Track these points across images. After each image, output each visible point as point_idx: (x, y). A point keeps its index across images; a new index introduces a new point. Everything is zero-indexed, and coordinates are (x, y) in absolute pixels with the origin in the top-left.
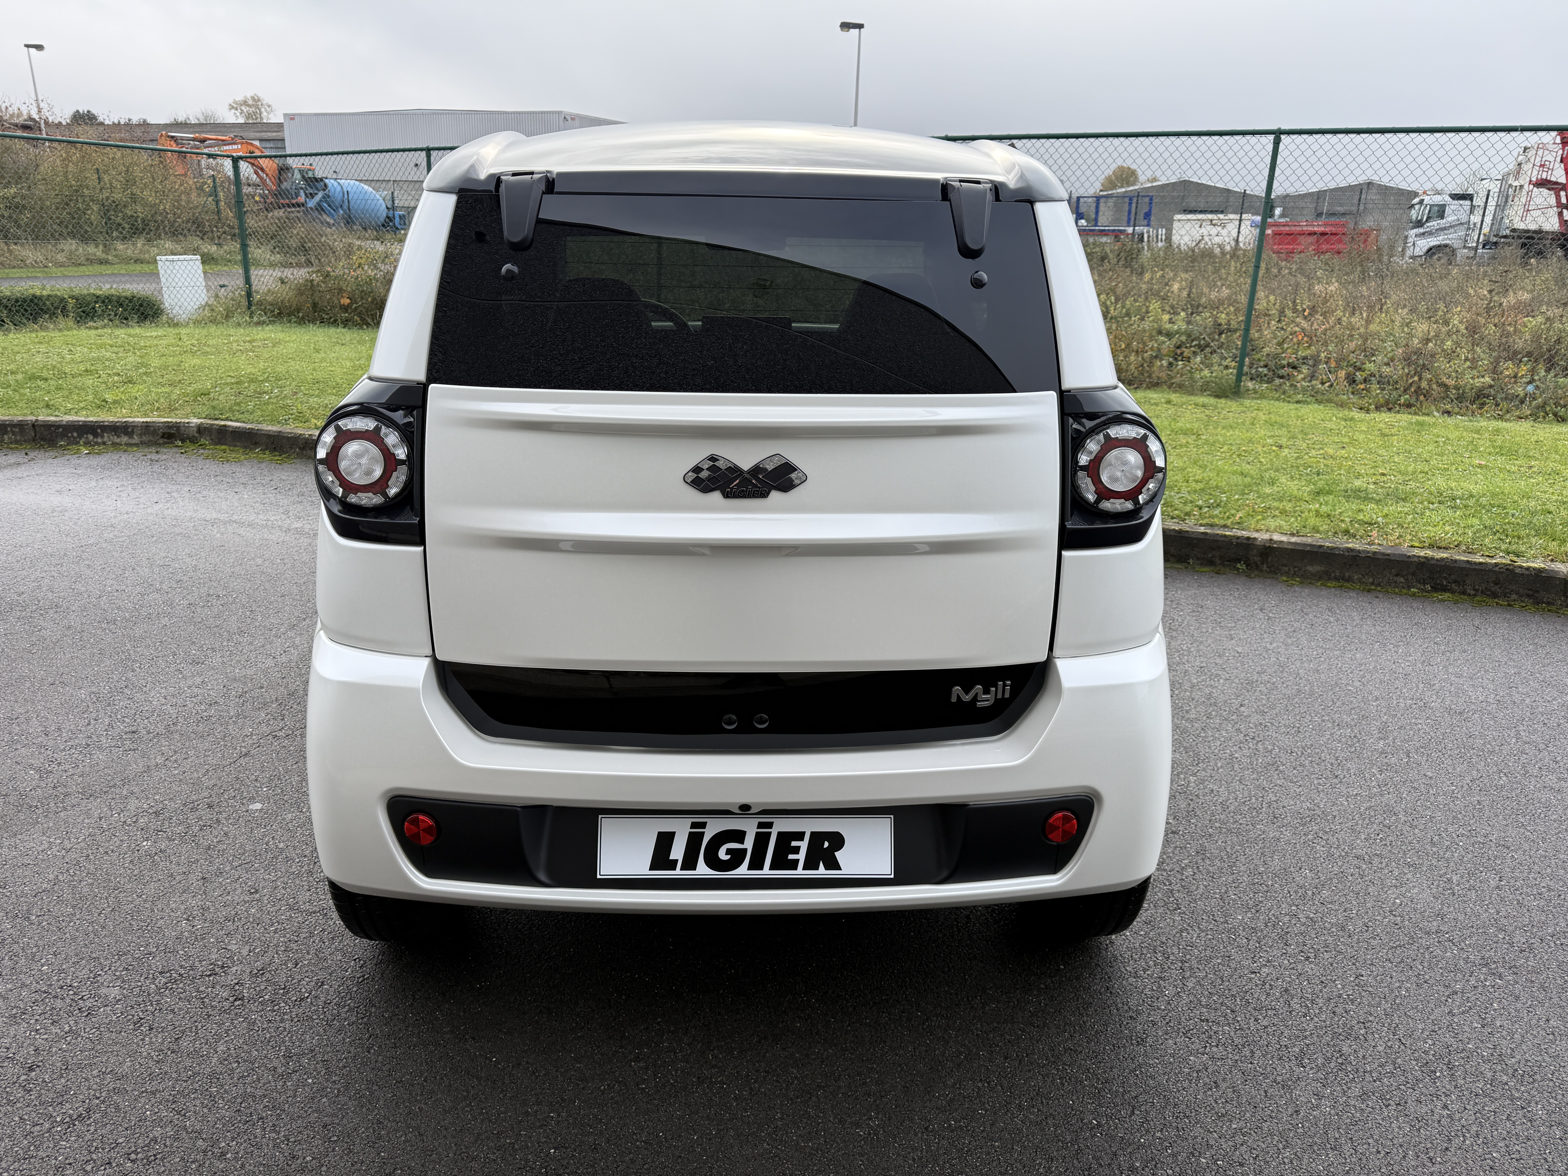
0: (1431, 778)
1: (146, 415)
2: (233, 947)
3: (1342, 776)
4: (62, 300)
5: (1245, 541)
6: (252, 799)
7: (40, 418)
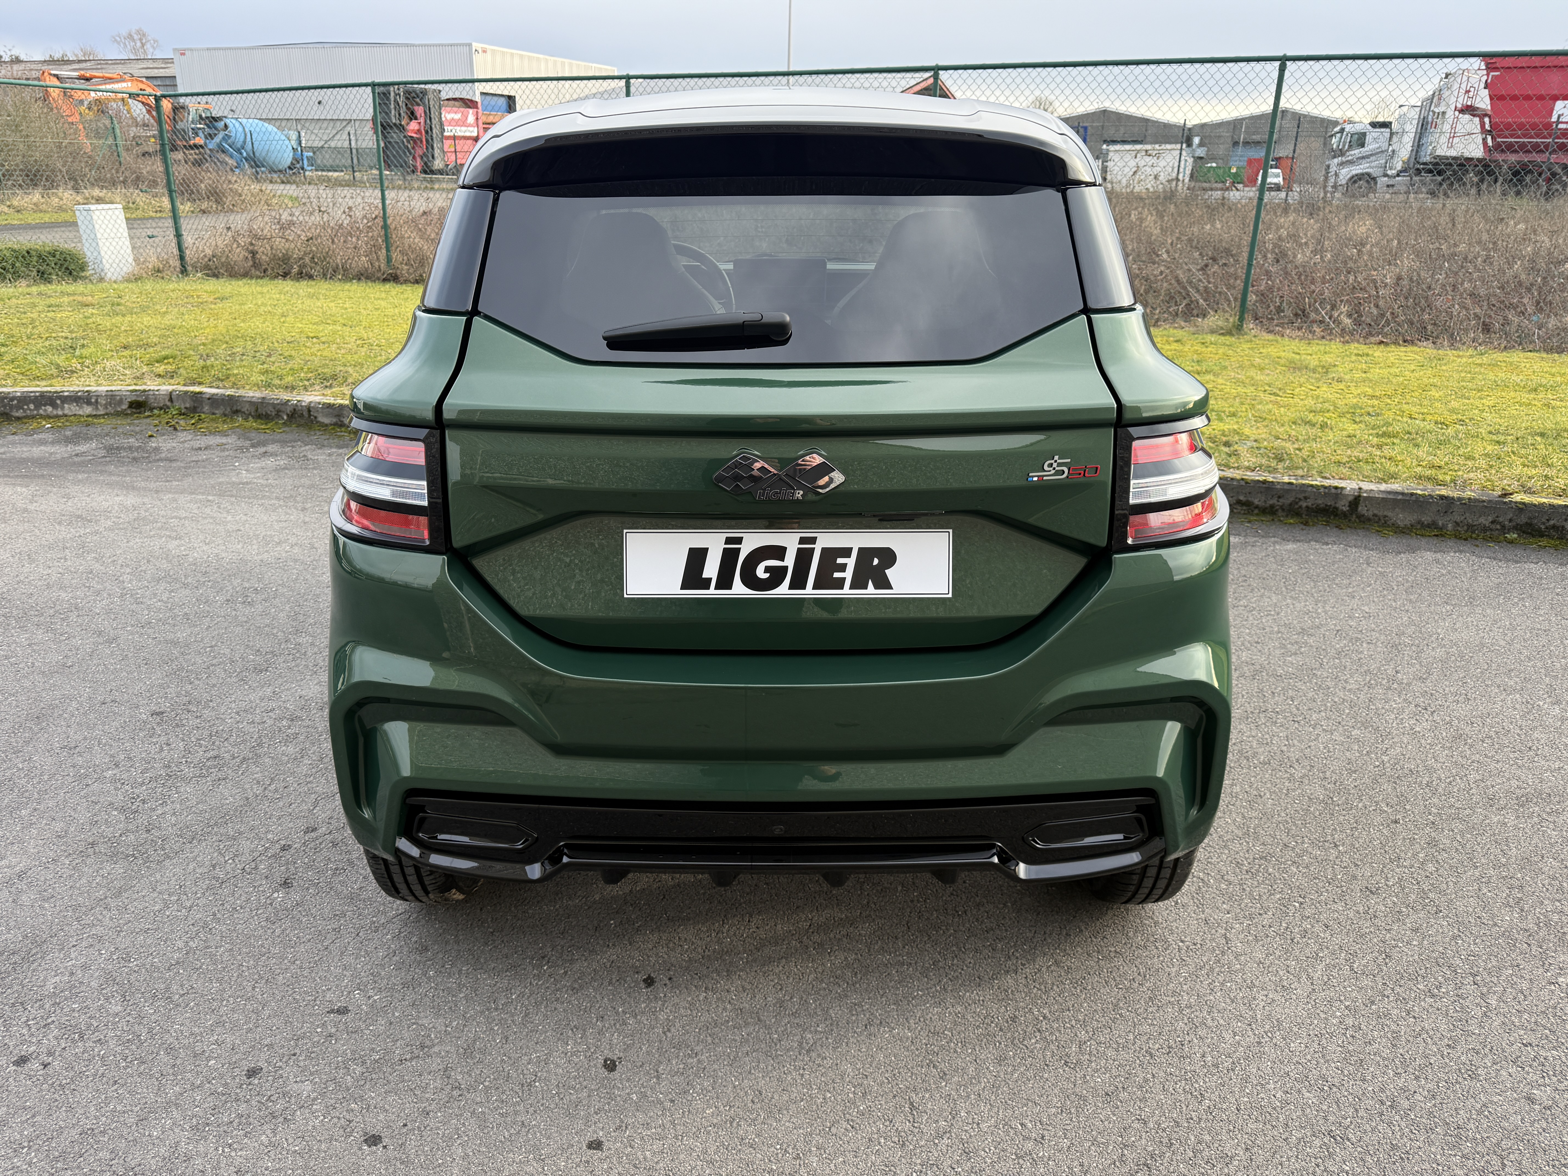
1: (109, 384)
5: (1332, 491)
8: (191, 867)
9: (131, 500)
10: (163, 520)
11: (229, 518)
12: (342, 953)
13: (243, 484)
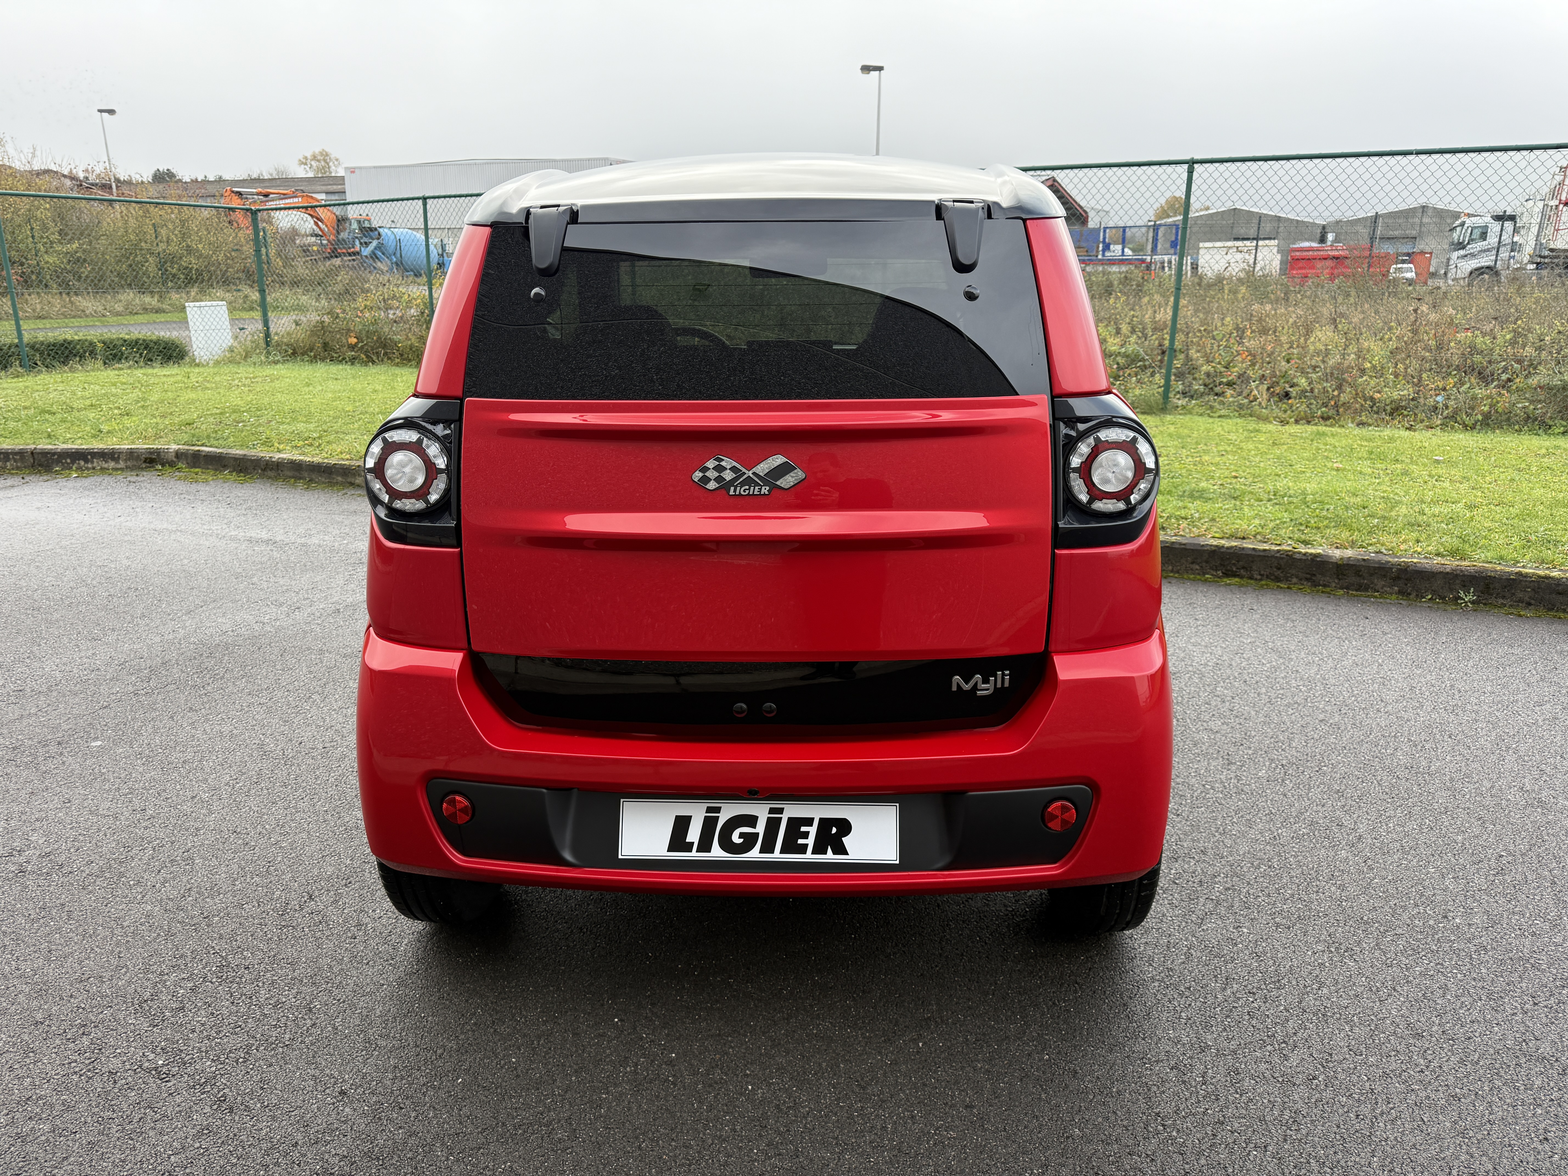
1: (133, 443)
4: (91, 343)
6: (96, 739)
7: (39, 447)
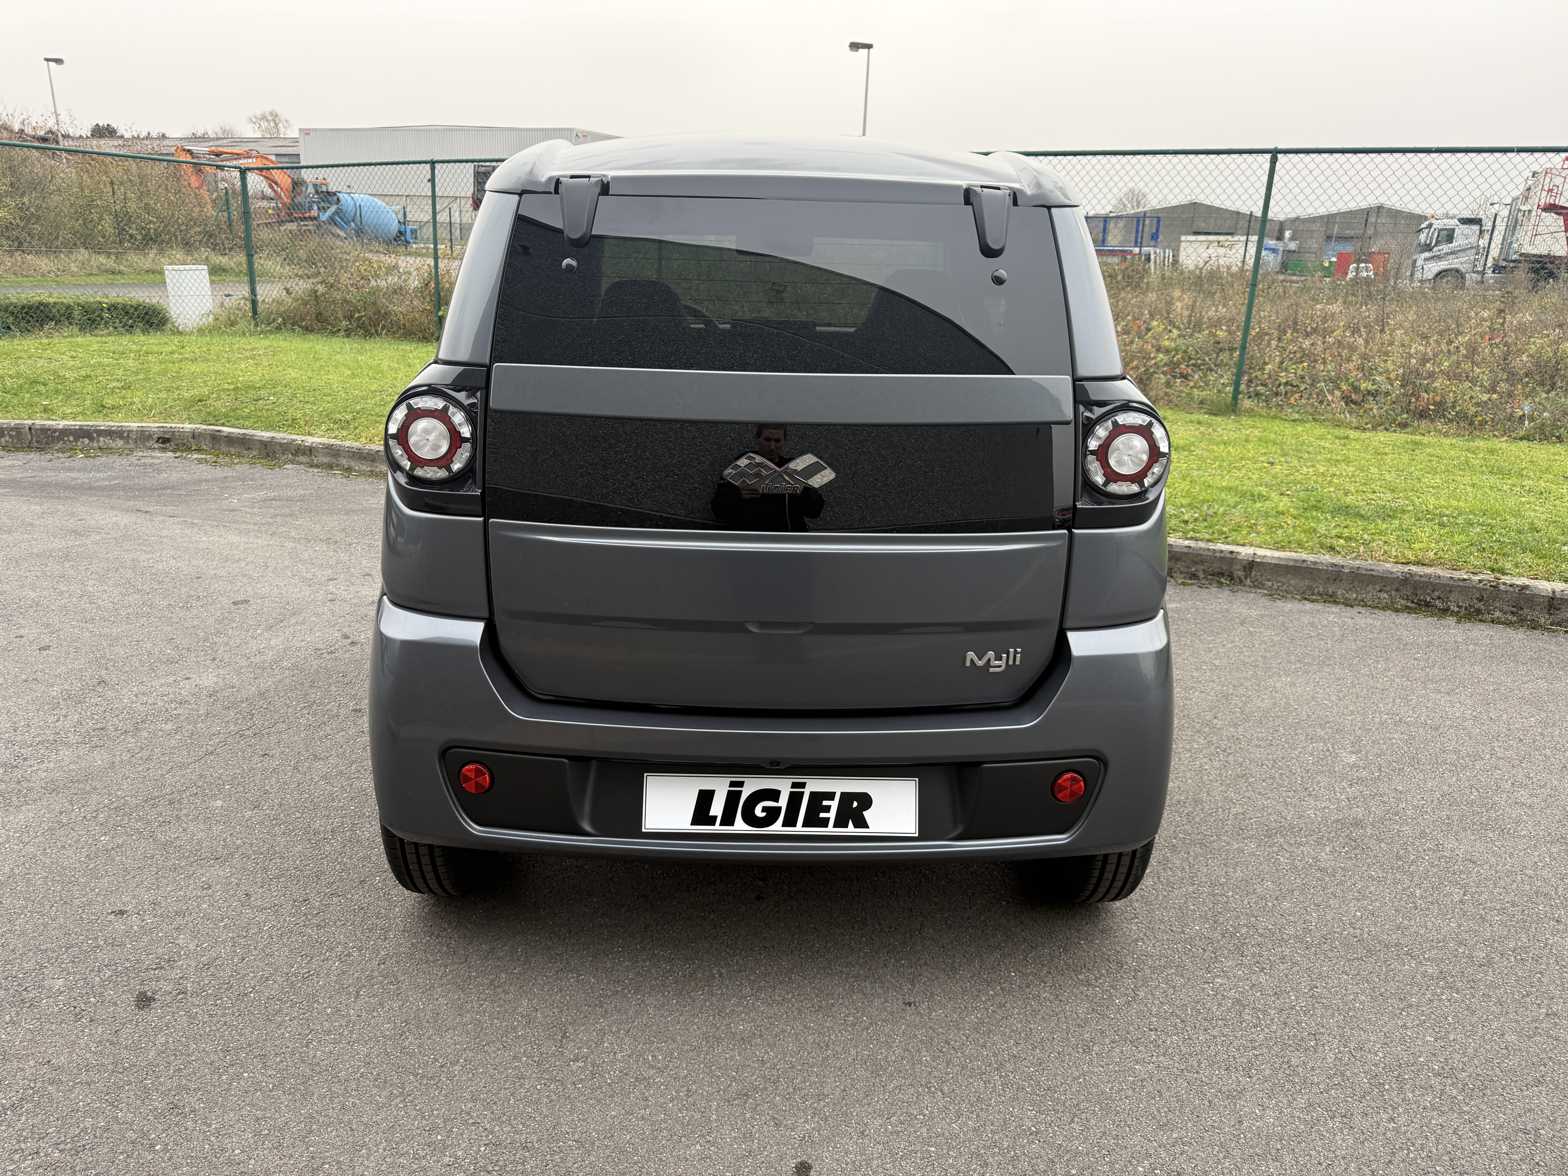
0: (1401, 792)
1: (142, 421)
2: (181, 942)
3: (1311, 789)
4: (68, 307)
5: (1228, 555)
7: (37, 422)
8: (42, 812)
9: (124, 519)
10: (146, 538)
11: (204, 539)
12: (137, 886)
13: (230, 510)
